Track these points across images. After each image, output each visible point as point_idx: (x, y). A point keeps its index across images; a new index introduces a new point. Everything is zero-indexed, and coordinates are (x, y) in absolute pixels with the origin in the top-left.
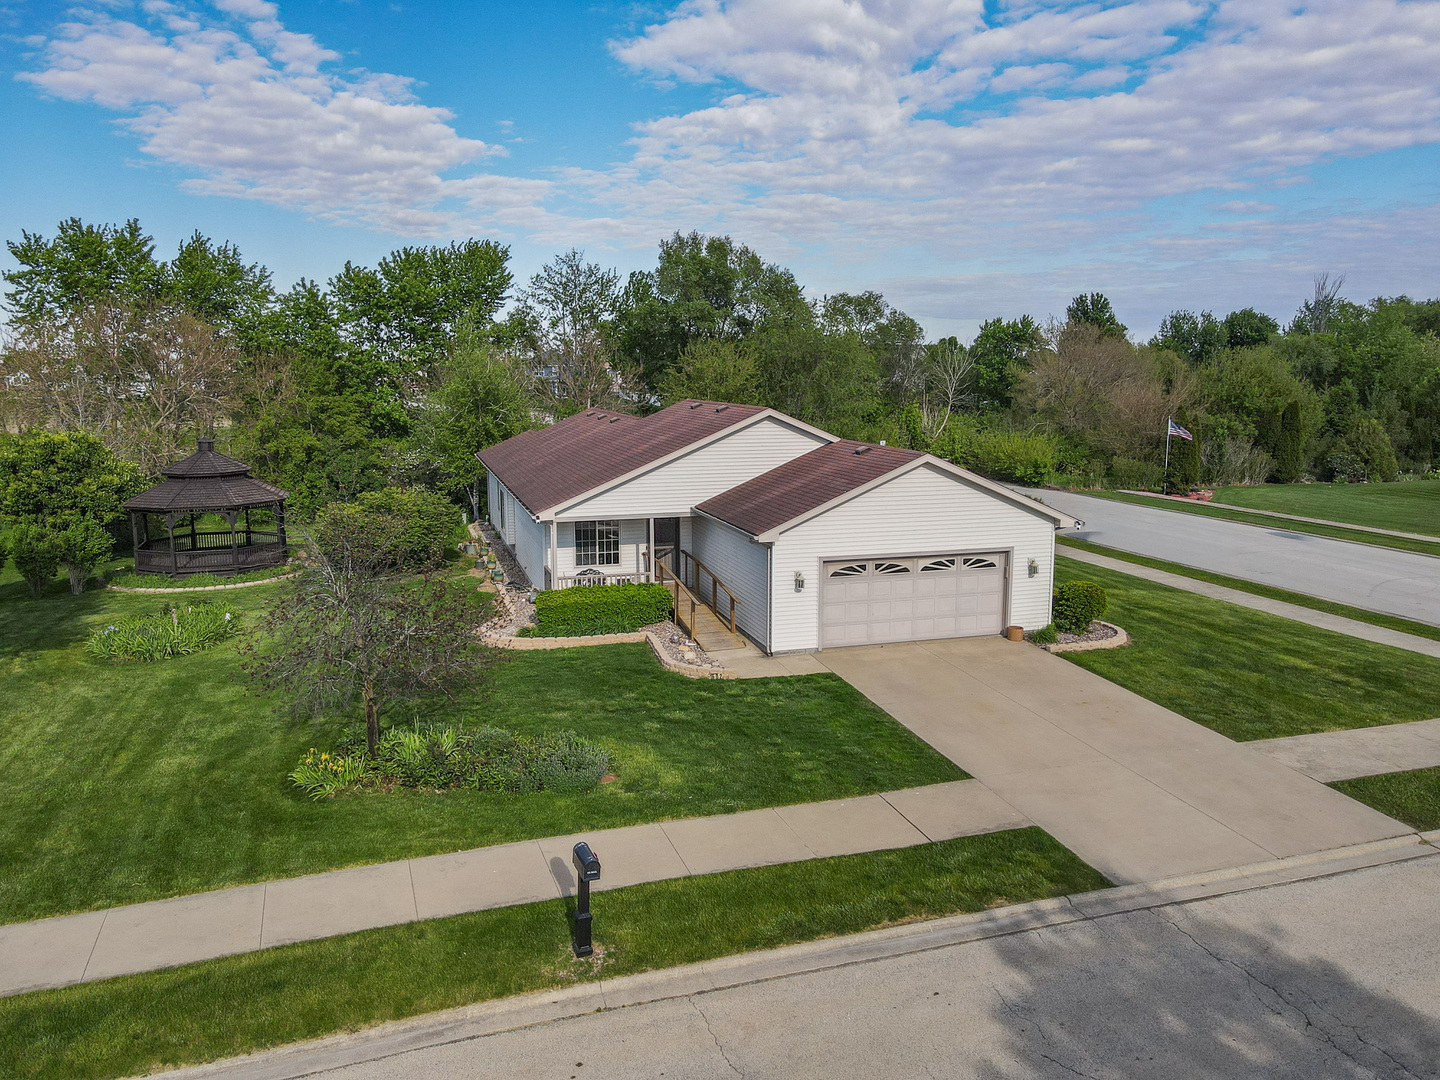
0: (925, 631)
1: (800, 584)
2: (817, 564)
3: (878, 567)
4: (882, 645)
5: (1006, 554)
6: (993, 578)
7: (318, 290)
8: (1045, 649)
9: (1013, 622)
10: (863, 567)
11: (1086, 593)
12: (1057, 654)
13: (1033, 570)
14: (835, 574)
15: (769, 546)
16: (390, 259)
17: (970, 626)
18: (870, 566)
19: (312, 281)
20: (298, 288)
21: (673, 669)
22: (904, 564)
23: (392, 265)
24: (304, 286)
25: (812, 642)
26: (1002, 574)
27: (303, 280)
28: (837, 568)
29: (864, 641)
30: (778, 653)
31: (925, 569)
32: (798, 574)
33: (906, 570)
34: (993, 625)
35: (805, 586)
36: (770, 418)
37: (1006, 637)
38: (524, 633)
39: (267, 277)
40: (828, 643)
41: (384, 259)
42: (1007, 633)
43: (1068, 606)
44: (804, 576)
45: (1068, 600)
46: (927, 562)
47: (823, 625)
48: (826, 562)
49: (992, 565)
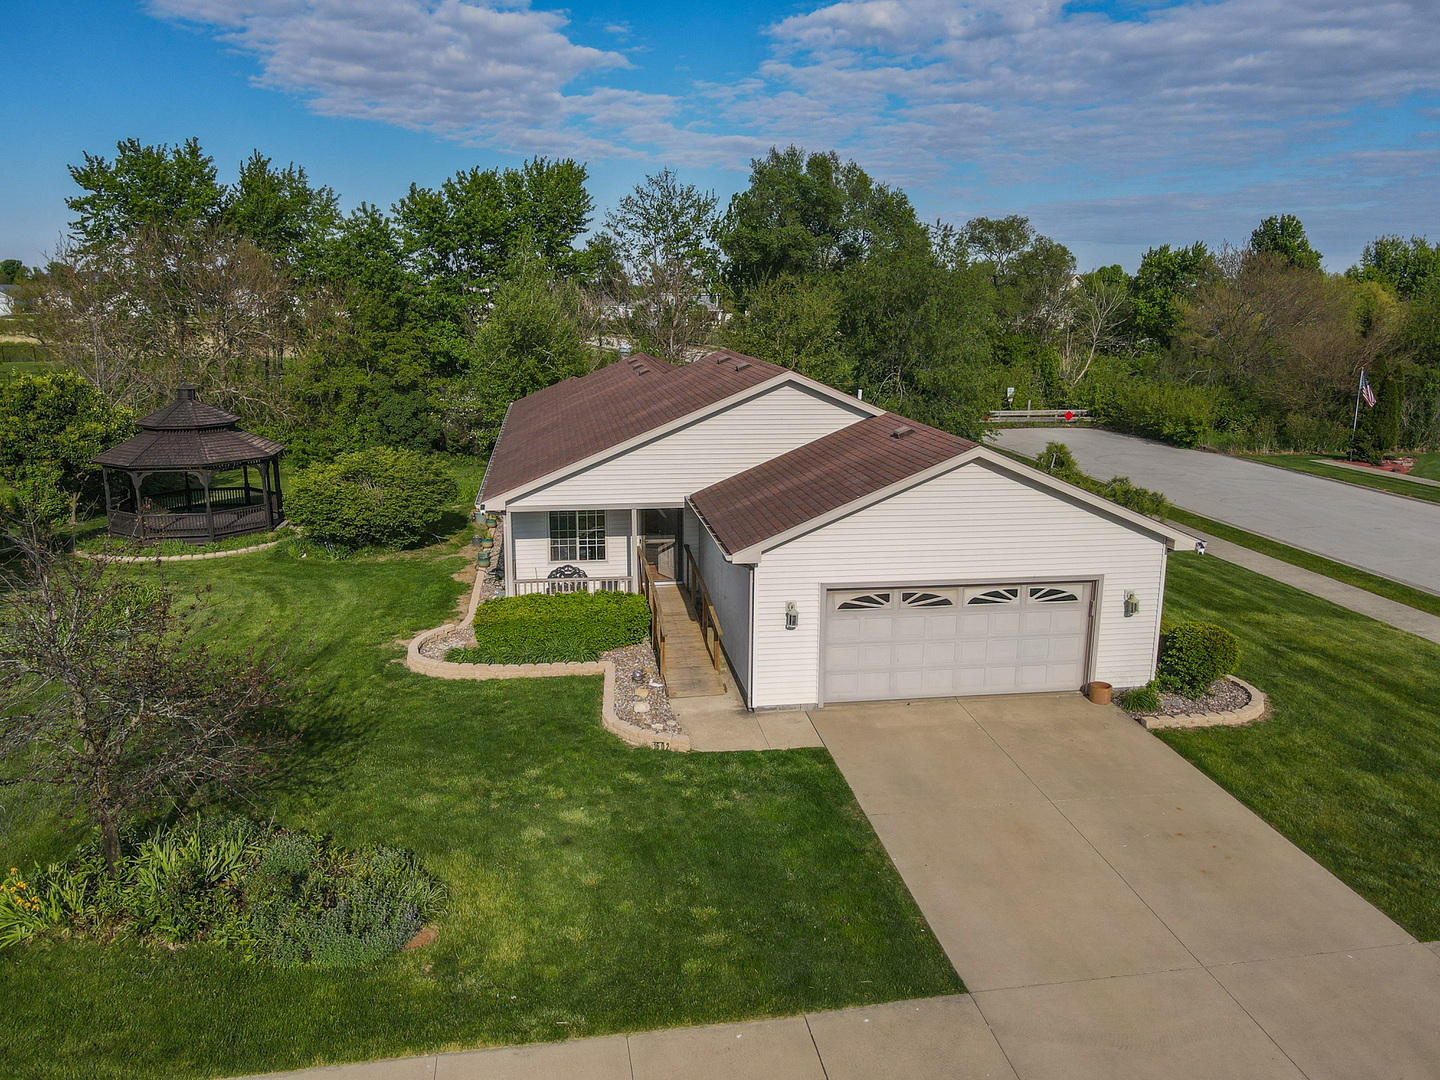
0: (971, 684)
1: (792, 621)
2: (817, 592)
3: (906, 597)
4: (908, 702)
5: (1094, 584)
6: (1073, 616)
7: (381, 215)
8: (1139, 721)
9: (1099, 676)
10: (886, 598)
11: (1207, 644)
12: (1157, 733)
13: (1130, 608)
14: (846, 606)
15: (751, 567)
16: (455, 180)
17: (1037, 680)
18: (896, 596)
19: (373, 206)
20: (359, 214)
21: (611, 729)
22: (943, 594)
23: (458, 186)
24: (365, 211)
25: (809, 695)
26: (1086, 610)
27: (364, 204)
28: (848, 598)
29: (884, 694)
30: (762, 709)
31: (975, 601)
32: (790, 606)
33: (946, 602)
34: (1072, 680)
35: (799, 621)
36: (790, 383)
37: (1087, 697)
38: (452, 656)
39: (334, 200)
40: (833, 697)
41: (449, 180)
42: (1088, 691)
43: (1179, 658)
44: (799, 609)
45: (1180, 650)
46: (978, 593)
47: (824, 673)
48: (832, 590)
49: (1072, 598)
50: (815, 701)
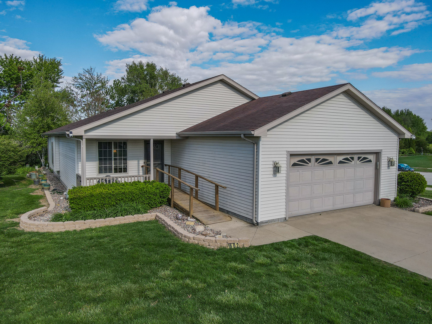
1: (276, 170)
2: (285, 156)
3: (317, 160)
4: (320, 213)
5: (378, 154)
6: (370, 169)
8: (414, 211)
9: (382, 196)
10: (309, 160)
12: (423, 213)
14: (294, 165)
15: (258, 138)
17: (360, 200)
18: (313, 159)
22: (330, 159)
25: (282, 214)
26: (374, 167)
28: (296, 160)
29: (308, 211)
30: (262, 222)
31: (340, 162)
32: (276, 163)
33: (331, 163)
34: (369, 198)
35: (279, 172)
36: (221, 81)
42: (380, 203)
43: (408, 186)
46: (340, 158)
47: (288, 200)
49: (370, 161)
50: (284, 216)
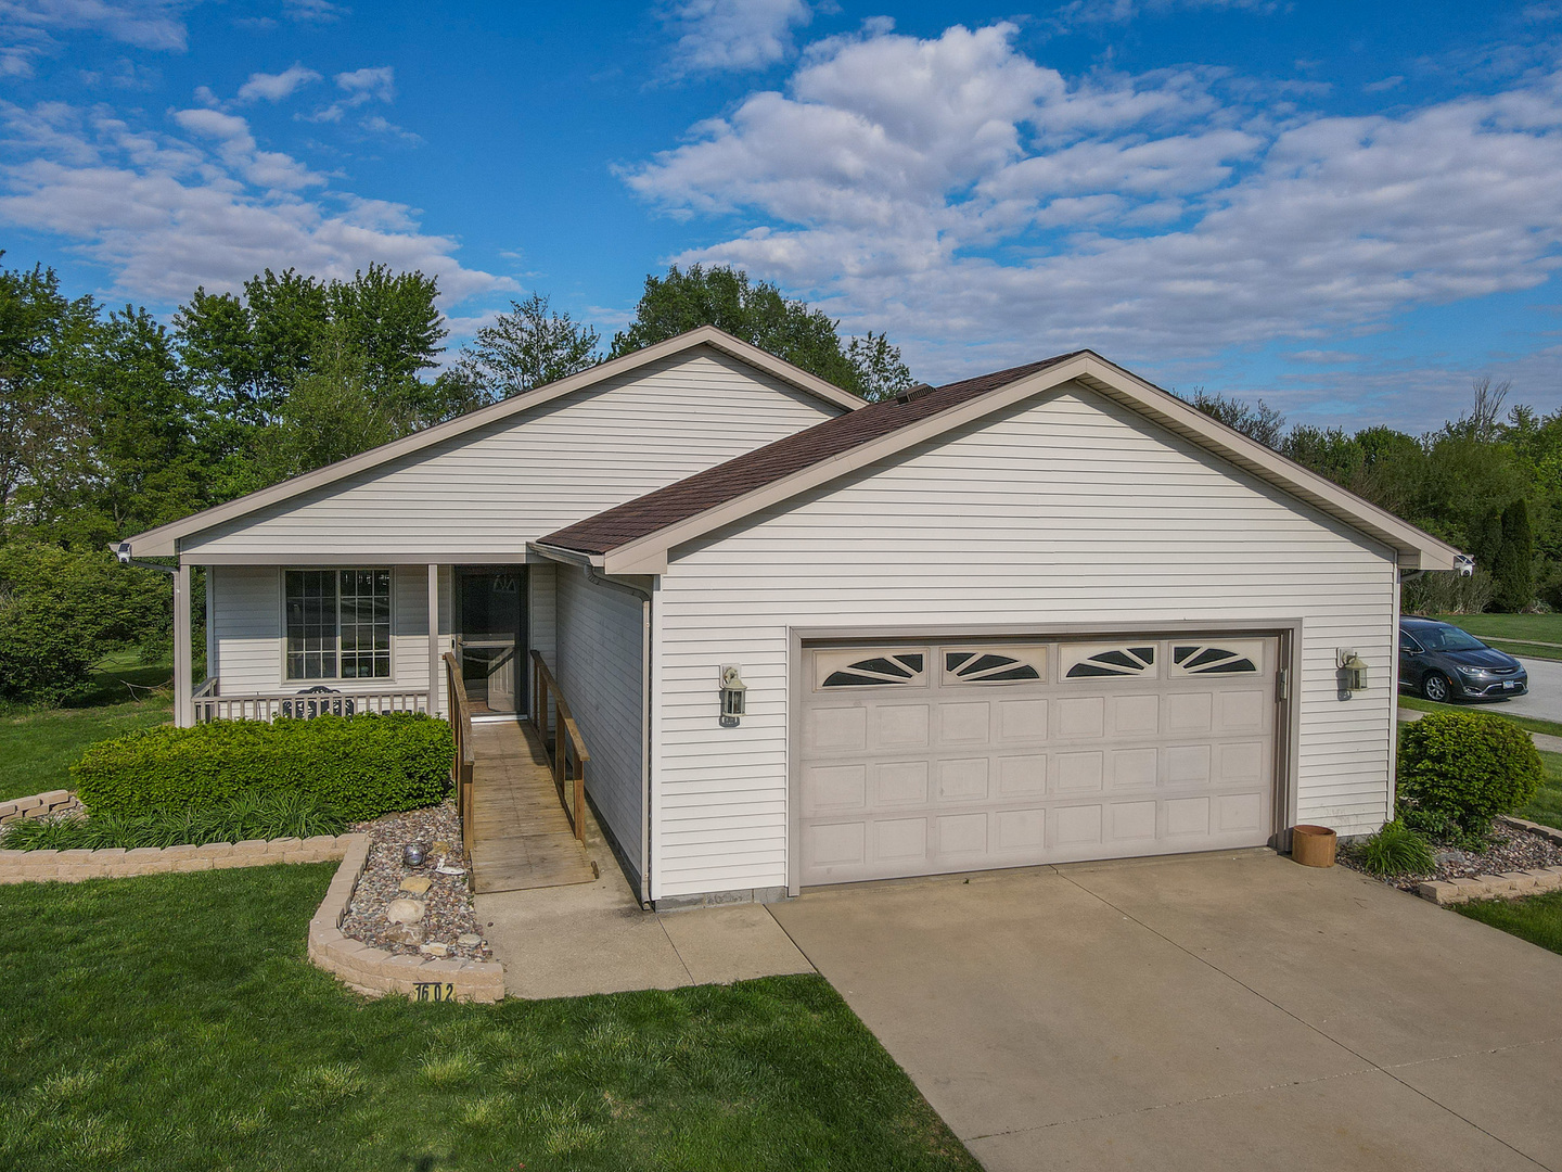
0: (1079, 838)
1: (732, 703)
2: (782, 645)
3: (953, 661)
4: (965, 878)
5: (1282, 636)
6: (1248, 702)
8: (1415, 891)
9: (1306, 812)
10: (916, 662)
12: (1449, 906)
13: (1349, 678)
14: (837, 679)
15: (646, 584)
17: (1193, 828)
18: (934, 657)
22: (1023, 656)
25: (771, 872)
26: (1270, 690)
28: (842, 661)
29: (916, 864)
30: (672, 902)
31: (1079, 671)
32: (729, 674)
33: (1028, 673)
35: (748, 709)
36: (707, 348)
37: (1288, 853)
40: (818, 873)
41: (255, 279)
42: (1289, 844)
44: (747, 679)
46: (1083, 654)
47: (800, 823)
48: (812, 643)
49: (1246, 665)
50: (780, 882)
